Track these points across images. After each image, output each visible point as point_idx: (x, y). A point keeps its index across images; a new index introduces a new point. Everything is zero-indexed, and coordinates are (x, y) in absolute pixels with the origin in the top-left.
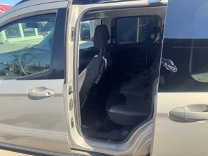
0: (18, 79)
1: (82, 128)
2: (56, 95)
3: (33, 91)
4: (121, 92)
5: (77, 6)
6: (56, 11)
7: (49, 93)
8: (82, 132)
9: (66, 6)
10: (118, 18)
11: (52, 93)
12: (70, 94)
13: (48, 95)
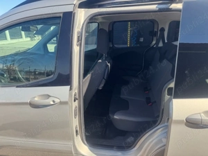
0: (17, 87)
1: (86, 136)
2: (61, 103)
3: (36, 99)
4: (121, 97)
5: (83, 9)
6: (62, 15)
7: (54, 101)
8: (87, 140)
9: (71, 10)
10: (115, 22)
11: (57, 101)
12: (75, 101)
13: (52, 103)
